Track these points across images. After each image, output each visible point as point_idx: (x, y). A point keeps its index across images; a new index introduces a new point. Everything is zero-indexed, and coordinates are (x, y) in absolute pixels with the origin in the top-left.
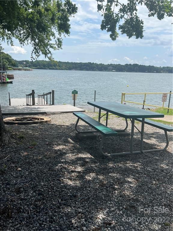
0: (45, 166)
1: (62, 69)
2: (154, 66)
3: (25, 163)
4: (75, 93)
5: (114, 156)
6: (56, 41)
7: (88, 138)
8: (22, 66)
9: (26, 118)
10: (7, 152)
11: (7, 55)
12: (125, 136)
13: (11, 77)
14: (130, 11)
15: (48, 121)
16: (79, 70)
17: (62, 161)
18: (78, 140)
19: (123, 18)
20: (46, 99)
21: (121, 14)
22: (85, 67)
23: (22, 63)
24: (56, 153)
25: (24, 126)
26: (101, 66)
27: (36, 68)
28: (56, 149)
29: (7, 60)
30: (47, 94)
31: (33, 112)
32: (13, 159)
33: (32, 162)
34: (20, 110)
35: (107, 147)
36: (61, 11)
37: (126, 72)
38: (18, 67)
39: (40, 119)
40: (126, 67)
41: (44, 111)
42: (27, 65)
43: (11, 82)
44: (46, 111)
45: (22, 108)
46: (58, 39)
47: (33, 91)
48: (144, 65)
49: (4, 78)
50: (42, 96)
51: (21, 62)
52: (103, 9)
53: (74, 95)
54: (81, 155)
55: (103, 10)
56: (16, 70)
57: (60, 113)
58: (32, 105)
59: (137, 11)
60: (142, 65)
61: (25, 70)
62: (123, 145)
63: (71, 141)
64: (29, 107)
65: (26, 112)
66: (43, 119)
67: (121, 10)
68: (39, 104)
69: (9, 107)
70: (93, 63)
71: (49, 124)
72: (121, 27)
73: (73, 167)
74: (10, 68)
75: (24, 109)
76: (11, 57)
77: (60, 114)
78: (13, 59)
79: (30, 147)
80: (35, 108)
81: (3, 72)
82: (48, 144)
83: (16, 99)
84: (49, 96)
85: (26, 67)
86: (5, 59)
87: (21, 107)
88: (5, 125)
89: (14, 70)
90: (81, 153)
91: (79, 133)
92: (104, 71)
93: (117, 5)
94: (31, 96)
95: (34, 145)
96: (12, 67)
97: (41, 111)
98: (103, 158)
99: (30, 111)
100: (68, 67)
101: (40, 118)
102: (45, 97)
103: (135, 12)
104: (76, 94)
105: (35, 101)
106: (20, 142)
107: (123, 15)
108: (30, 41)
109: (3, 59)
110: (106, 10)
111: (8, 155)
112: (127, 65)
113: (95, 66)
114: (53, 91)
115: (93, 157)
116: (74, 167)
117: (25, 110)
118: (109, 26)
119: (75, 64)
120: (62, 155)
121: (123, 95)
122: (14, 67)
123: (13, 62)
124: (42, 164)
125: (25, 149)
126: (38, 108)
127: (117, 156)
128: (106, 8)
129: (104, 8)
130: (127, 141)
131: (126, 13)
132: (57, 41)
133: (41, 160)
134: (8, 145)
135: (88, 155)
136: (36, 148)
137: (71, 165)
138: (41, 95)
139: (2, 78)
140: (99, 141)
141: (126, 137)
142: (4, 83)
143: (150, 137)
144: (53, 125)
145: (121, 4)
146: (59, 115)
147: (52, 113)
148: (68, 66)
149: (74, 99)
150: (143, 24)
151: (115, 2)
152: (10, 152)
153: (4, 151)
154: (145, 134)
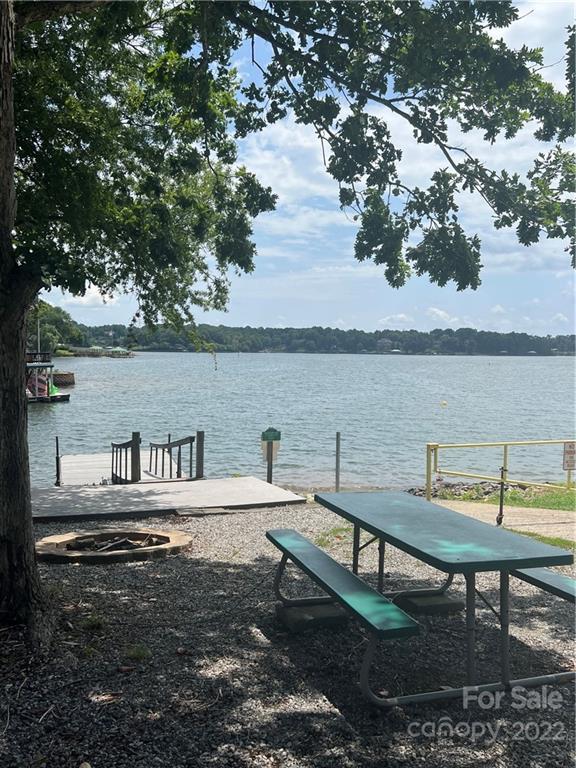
0: (174, 753)
1: (230, 351)
2: (529, 334)
3: (107, 740)
4: (271, 436)
5: (411, 704)
6: (209, 288)
7: (319, 625)
8: (103, 342)
9: (111, 536)
10: (46, 691)
11: (58, 310)
12: (445, 614)
13: (65, 381)
14: (437, 211)
15: (184, 547)
16: (284, 351)
17: (232, 728)
18: (284, 634)
19: (417, 227)
20: (175, 457)
21: (412, 215)
22: (302, 341)
23: (102, 334)
24: (211, 693)
25: (102, 571)
26: (353, 338)
27: (145, 347)
28: (209, 673)
29: (57, 327)
30: (180, 443)
31: (133, 508)
32: (66, 723)
33: (129, 733)
34: (89, 504)
35: (387, 663)
36: (227, 207)
37: (438, 354)
38: (89, 346)
39: (154, 540)
40: (437, 338)
41: (167, 506)
42: (118, 340)
43: (65, 399)
44: (176, 505)
45: (96, 496)
46: (217, 283)
47: (136, 435)
48: (493, 331)
49: (42, 386)
50: (163, 447)
51: (99, 333)
52: (357, 200)
53: (268, 444)
54: (297, 704)
55: (358, 203)
56: (84, 355)
57: (223, 511)
58: (129, 478)
59: (456, 211)
60: (486, 331)
61: (112, 355)
62: (439, 652)
63: (261, 638)
64: (119, 491)
65: (110, 508)
66: (167, 540)
67: (411, 207)
68: (153, 473)
69: (53, 491)
70: (329, 329)
71: (185, 561)
72: (412, 254)
73: (268, 756)
74: (62, 352)
75: (102, 497)
76: (67, 317)
77: (222, 514)
78: (75, 323)
79: (124, 668)
80: (140, 495)
81: (39, 367)
82: (184, 653)
83: (80, 458)
84: (186, 448)
85: (116, 344)
86: (50, 323)
87: (92, 492)
88: (41, 567)
89: (76, 356)
90: (295, 691)
91: (288, 605)
92: (364, 353)
93: (396, 192)
94: (129, 449)
95: (136, 659)
96: (71, 348)
97: (161, 507)
98: (374, 717)
99: (123, 504)
100: (248, 344)
101: (157, 536)
102: (175, 450)
103: (451, 212)
104: (274, 442)
105: (141, 461)
106: (92, 646)
107: (417, 217)
108: (130, 283)
109: (43, 322)
110: (367, 203)
111: (48, 706)
112: (437, 332)
113: (335, 337)
114: (201, 435)
115: (337, 710)
116: (274, 755)
117: (106, 501)
118: (380, 247)
119: (271, 332)
120: (231, 701)
121: (432, 449)
122: (76, 348)
123: (74, 332)
124: (164, 745)
125: (107, 681)
126: (151, 493)
127: (422, 704)
128: (365, 197)
129: (361, 198)
130: (454, 637)
131: (427, 213)
132: (214, 288)
133: (159, 725)
134: (48, 663)
135: (320, 701)
136: (141, 672)
137: (263, 750)
138: (160, 446)
139: (38, 385)
140: (359, 637)
141: (450, 617)
142: (42, 401)
143: (533, 615)
144: (197, 563)
145: (408, 190)
146: (219, 517)
147: (195, 511)
148: (249, 342)
149: (269, 458)
150: (478, 247)
151: (391, 183)
152: (56, 691)
153: (34, 689)
154: (513, 600)
